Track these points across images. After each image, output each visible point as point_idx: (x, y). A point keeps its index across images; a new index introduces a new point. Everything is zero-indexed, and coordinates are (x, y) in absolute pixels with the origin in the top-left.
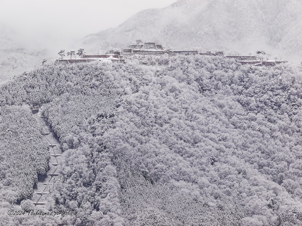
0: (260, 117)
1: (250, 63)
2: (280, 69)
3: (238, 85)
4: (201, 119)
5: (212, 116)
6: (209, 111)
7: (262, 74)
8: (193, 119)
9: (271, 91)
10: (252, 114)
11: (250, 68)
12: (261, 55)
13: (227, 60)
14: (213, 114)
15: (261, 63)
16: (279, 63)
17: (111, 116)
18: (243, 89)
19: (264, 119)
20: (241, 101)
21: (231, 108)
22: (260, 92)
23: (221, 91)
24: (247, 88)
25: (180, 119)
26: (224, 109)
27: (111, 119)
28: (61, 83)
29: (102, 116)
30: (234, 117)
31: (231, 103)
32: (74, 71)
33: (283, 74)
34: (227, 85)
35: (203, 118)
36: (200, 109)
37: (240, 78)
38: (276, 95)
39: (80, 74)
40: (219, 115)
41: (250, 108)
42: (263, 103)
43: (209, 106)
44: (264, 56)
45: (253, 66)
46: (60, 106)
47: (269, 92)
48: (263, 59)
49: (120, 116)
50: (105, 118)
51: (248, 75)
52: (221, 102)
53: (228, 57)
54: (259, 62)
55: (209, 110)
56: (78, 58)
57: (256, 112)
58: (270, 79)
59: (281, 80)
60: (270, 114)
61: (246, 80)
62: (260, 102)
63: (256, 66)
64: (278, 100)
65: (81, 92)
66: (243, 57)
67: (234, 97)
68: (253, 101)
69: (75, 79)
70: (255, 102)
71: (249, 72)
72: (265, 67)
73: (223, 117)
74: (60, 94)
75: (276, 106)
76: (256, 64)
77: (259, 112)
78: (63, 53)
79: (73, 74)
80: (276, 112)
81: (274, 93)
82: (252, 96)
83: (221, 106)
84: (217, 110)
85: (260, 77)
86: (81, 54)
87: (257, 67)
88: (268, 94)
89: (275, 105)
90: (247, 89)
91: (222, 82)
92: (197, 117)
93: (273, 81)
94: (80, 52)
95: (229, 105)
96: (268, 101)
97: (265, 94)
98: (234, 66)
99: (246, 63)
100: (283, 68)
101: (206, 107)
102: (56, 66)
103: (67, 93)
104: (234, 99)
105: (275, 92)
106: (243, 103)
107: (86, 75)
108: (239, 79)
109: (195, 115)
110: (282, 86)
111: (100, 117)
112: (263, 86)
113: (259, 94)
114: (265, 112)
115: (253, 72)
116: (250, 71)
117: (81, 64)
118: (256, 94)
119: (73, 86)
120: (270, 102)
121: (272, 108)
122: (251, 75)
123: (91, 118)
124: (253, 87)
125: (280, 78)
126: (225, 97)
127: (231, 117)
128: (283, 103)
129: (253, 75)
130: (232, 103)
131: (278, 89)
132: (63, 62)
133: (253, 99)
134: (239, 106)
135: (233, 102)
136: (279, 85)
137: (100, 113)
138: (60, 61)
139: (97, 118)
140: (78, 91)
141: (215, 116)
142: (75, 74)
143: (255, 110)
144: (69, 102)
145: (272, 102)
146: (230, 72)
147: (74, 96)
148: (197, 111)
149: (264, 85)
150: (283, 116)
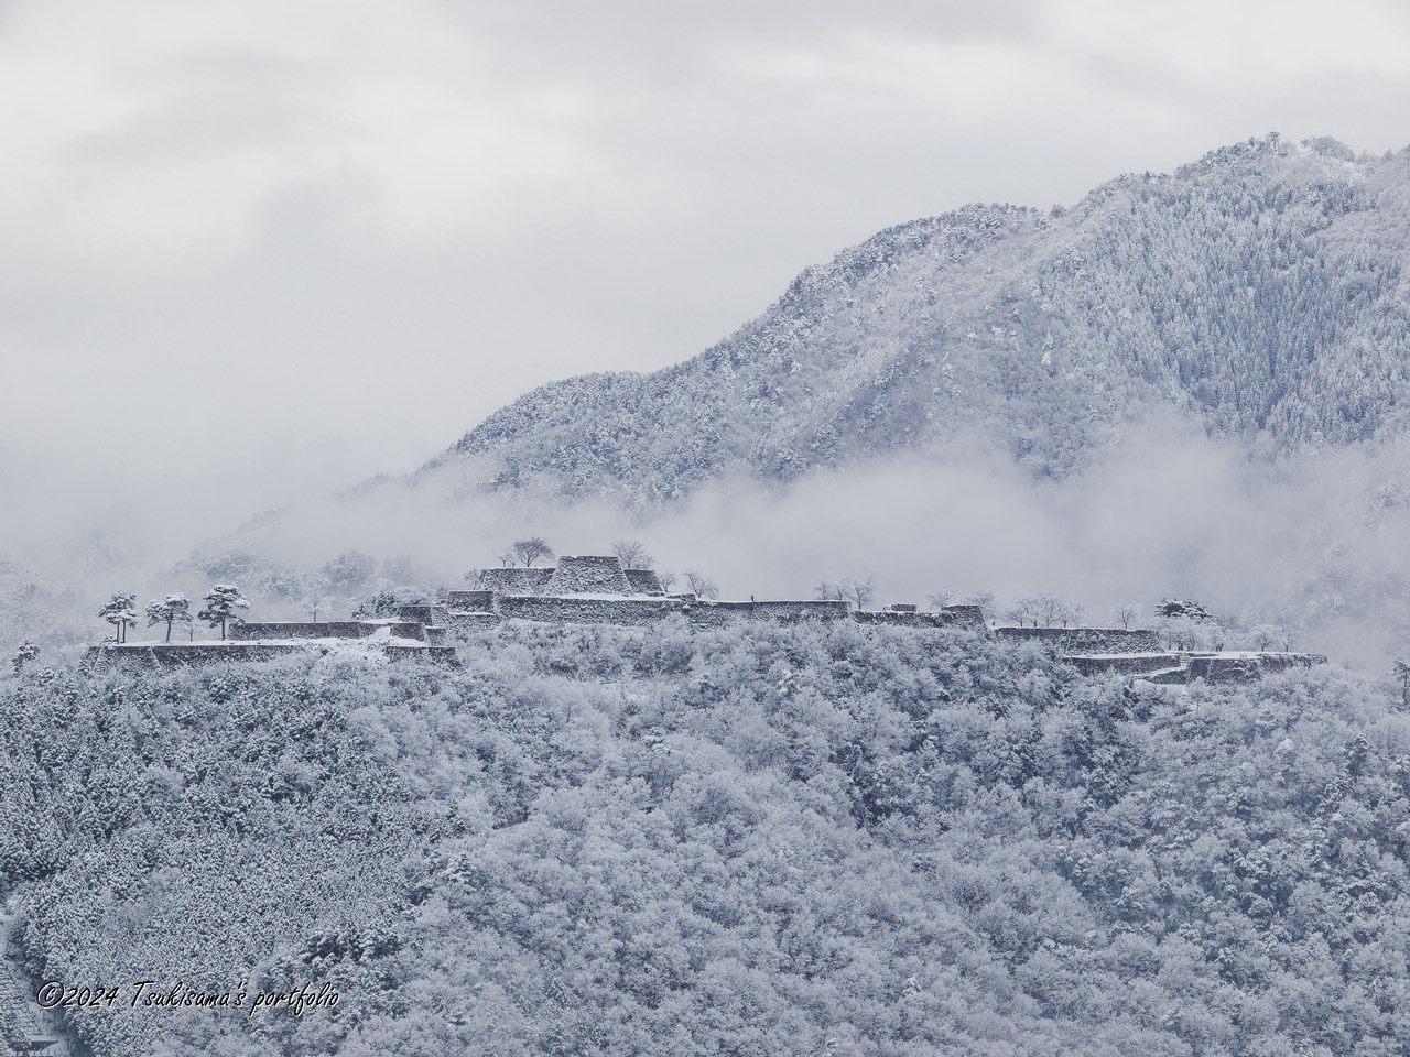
0: (1179, 952)
1: (1123, 666)
2: (1285, 700)
3: (1063, 784)
4: (863, 966)
5: (925, 949)
6: (904, 924)
7: (1187, 726)
8: (820, 963)
9: (1239, 813)
10: (1134, 941)
11: (1126, 693)
12: (1182, 624)
13: (1002, 647)
14: (927, 939)
15: (1183, 667)
16: (1276, 664)
17: (380, 951)
18: (1090, 802)
19: (1202, 964)
20: (1077, 871)
21: (1022, 906)
22: (1176, 819)
23: (971, 816)
24: (1108, 801)
25: (752, 965)
26: (988, 910)
27: (379, 967)
28: (112, 774)
29: (332, 948)
30: (1038, 957)
31: (1022, 880)
32: (186, 709)
33: (1299, 725)
34: (1002, 785)
35: (874, 958)
36: (858, 910)
37: (1071, 748)
38: (1265, 838)
39: (218, 722)
40: (958, 944)
41: (1128, 904)
42: (1195, 881)
43: (906, 894)
44: (1203, 632)
45: (1141, 685)
46: (107, 893)
47: (1226, 820)
48: (1192, 643)
49: (428, 951)
50: (347, 957)
51: (1112, 728)
52: (972, 873)
53: (1006, 632)
54: (1176, 662)
55: (908, 917)
56: (208, 637)
57: (1160, 926)
58: (1231, 752)
59: (1290, 757)
60: (1230, 942)
61: (1103, 754)
62: (1178, 873)
63: (1155, 680)
64: (1277, 863)
65: (224, 822)
66: (1089, 632)
67: (1038, 846)
68: (1140, 869)
69: (191, 750)
70: (1150, 876)
71: (1118, 714)
72: (1205, 689)
73: (981, 955)
74: (109, 833)
75: (1265, 895)
76: (1155, 673)
77: (1173, 929)
78: (123, 614)
79: (177, 725)
80: (1267, 928)
81: (1254, 826)
82: (1136, 844)
83: (970, 898)
84: (948, 919)
85: (1177, 738)
86: (221, 617)
87: (1160, 687)
88: (1222, 833)
89: (1256, 889)
90: (1108, 805)
91: (976, 770)
92: (843, 955)
93: (1248, 761)
94: (217, 608)
95: (1015, 890)
96: (1219, 868)
97: (1204, 829)
98: (1041, 681)
99: (1102, 666)
100: (1300, 689)
101: (891, 899)
102: (91, 683)
103: (147, 827)
104: (1042, 858)
105: (1259, 820)
106: (1091, 882)
107: (251, 727)
108: (1067, 753)
109: (829, 942)
110: (1293, 790)
111: (323, 955)
112: (1194, 788)
113: (1171, 831)
114: (1208, 928)
115: (1143, 716)
116: (1128, 712)
117: (218, 671)
118: (1160, 830)
119: (176, 787)
120: (1231, 877)
121: (1245, 905)
122: (1131, 729)
123: (273, 960)
124: (1140, 793)
125: (1287, 744)
126: (995, 848)
127: (1026, 953)
128: (1301, 877)
129: (1143, 729)
130: (1027, 878)
131: (1271, 804)
132: (124, 661)
133: (1141, 856)
134: (1068, 895)
135: (1035, 874)
136: (1281, 785)
137: (324, 930)
138: (108, 652)
139: (308, 961)
140: (203, 816)
141: (939, 951)
142: (187, 722)
143: (1153, 916)
144: (156, 875)
145: (1241, 872)
146: (1021, 716)
147: (186, 843)
148: (840, 920)
149: (1203, 786)
150: (1300, 950)
